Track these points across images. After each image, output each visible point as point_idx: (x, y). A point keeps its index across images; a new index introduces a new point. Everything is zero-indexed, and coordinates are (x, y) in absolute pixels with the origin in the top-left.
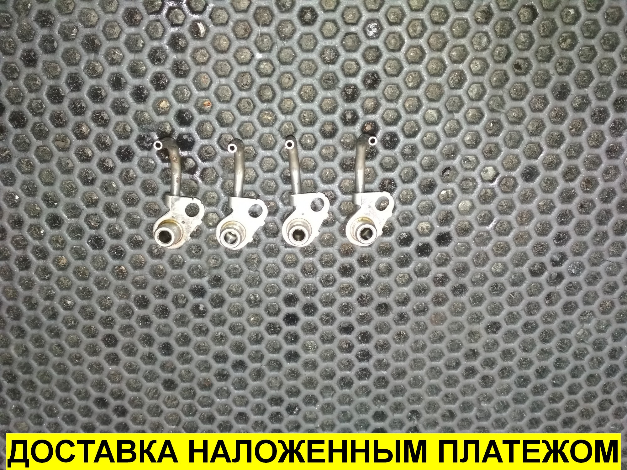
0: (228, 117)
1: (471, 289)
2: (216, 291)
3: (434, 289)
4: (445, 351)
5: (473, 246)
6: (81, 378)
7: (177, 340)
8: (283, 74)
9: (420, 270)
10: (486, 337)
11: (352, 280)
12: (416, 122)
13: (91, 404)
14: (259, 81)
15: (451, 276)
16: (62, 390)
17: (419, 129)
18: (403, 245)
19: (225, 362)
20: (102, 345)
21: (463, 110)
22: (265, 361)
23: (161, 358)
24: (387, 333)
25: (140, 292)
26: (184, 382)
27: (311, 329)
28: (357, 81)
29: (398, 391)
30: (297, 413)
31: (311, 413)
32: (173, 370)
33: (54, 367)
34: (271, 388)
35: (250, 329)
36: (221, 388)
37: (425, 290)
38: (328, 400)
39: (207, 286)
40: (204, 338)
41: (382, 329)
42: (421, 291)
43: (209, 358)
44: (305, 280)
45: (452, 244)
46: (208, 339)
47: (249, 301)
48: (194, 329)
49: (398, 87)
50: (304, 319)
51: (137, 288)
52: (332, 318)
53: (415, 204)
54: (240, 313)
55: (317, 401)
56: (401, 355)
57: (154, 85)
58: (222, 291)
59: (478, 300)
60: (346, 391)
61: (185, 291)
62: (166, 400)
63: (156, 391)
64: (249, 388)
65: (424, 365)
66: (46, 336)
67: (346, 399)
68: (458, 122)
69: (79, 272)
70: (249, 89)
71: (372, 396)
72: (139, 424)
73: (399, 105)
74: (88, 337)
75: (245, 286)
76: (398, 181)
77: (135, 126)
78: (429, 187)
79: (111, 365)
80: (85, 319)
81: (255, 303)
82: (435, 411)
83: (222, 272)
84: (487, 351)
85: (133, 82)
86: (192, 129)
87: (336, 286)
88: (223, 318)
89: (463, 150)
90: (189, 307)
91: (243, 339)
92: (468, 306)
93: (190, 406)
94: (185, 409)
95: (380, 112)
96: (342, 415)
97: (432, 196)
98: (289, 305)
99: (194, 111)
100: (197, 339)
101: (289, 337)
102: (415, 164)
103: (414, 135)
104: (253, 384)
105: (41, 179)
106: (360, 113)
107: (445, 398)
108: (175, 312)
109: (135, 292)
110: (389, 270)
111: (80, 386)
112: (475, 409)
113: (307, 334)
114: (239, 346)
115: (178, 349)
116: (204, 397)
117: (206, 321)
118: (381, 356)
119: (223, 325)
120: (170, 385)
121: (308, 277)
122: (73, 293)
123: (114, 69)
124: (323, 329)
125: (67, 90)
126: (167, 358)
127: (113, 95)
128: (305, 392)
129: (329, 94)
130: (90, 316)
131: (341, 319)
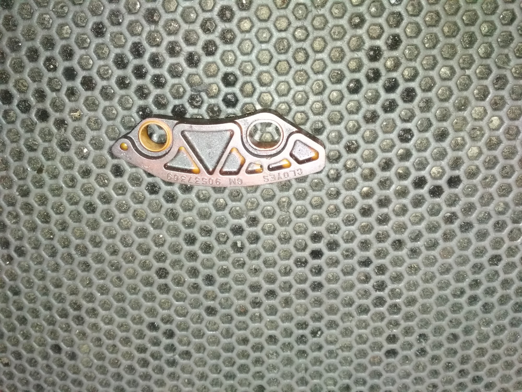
0: (266, 78)
1: (477, 227)
2: (252, 229)
3: (444, 227)
4: (452, 282)
5: (480, 187)
6: (136, 306)
7: (219, 273)
8: (315, 38)
9: (431, 210)
10: (488, 269)
11: (372, 219)
12: (432, 78)
13: (144, 328)
14: (295, 45)
15: (460, 214)
16: (120, 316)
17: (435, 84)
18: (417, 188)
19: (259, 291)
20: (156, 278)
21: (474, 67)
22: (293, 291)
23: (205, 288)
24: (400, 266)
25: (189, 231)
26: (224, 308)
27: (334, 263)
28: (380, 43)
29: (409, 317)
30: (320, 337)
31: (331, 336)
32: (214, 299)
33: (114, 297)
34: (298, 314)
35: (281, 263)
36: (254, 314)
37: (435, 228)
38: (348, 324)
39: (245, 226)
40: (242, 270)
41: (397, 262)
42: (433, 228)
43: (245, 287)
44: (329, 220)
45: (461, 186)
46: (244, 271)
47: (280, 239)
48: (233, 264)
49: (416, 47)
50: (327, 253)
51: (186, 228)
52: (351, 253)
53: (429, 151)
54: (272, 248)
55: (337, 325)
56: (412, 285)
57: (204, 51)
58: (258, 229)
59: (482, 235)
60: (364, 317)
61: (227, 230)
62: (208, 325)
63: (199, 317)
64: (279, 314)
65: (432, 293)
66: (108, 270)
67: (362, 324)
68: (469, 77)
69: (137, 214)
70: (286, 52)
71: (386, 321)
72: (184, 345)
73: (417, 64)
74: (144, 270)
75: (277, 225)
76: (415, 131)
77: (188, 88)
78: (441, 136)
79: (162, 293)
80: (141, 254)
81: (285, 239)
82: (441, 334)
83: (257, 213)
84: (489, 281)
85: (187, 49)
86: (236, 89)
87: (357, 224)
88: (257, 253)
89: (473, 102)
90: (230, 243)
91: (274, 271)
92: (474, 240)
93: (228, 330)
94: (224, 332)
95: (400, 69)
96: (358, 338)
97: (446, 144)
98: (315, 242)
99: (238, 73)
100: (235, 271)
101: (314, 270)
102: (429, 115)
103: (429, 89)
104: (282, 311)
105: (107, 135)
106: (383, 72)
107: (449, 323)
108: (217, 247)
109: (184, 231)
110: (403, 210)
111: (135, 313)
112: (476, 332)
113: (330, 267)
114: (270, 278)
115: (220, 280)
116: (240, 322)
117: (243, 256)
118: (395, 286)
119: (258, 259)
120: (211, 311)
121: (332, 217)
122: (132, 232)
123: (172, 38)
124: (344, 262)
125: (131, 57)
126: (210, 288)
127: (169, 61)
128: (327, 317)
129: (356, 55)
130: (146, 252)
131: (360, 255)
